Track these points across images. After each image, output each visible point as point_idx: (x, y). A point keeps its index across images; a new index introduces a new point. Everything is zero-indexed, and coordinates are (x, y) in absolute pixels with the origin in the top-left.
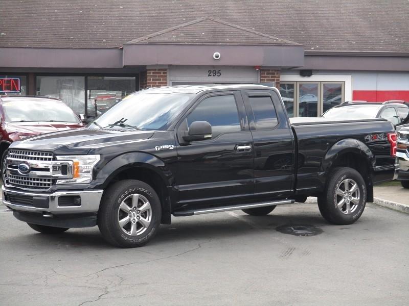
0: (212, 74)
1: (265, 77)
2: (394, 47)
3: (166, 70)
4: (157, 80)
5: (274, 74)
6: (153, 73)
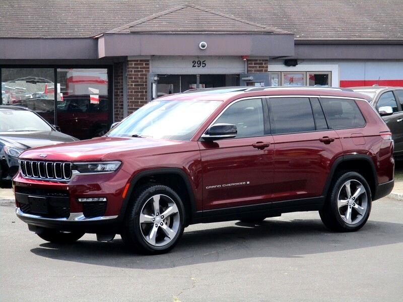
0: (196, 65)
1: (253, 67)
2: (382, 34)
3: (148, 61)
4: (139, 71)
5: (262, 64)
6: (135, 64)
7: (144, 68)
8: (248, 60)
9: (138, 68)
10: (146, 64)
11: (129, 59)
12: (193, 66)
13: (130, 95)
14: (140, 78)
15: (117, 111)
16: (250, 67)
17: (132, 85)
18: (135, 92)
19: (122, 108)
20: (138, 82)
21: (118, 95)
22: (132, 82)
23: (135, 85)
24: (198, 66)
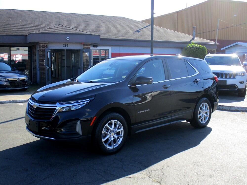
0: (65, 46)
1: (85, 47)
3: (47, 44)
5: (88, 46)
6: (42, 45)
7: (46, 46)
8: (83, 45)
9: (43, 47)
10: (46, 45)
11: (40, 43)
12: (64, 46)
13: (41, 57)
14: (44, 50)
16: (84, 47)
17: (41, 53)
19: (36, 62)
21: (34, 57)
22: (41, 52)
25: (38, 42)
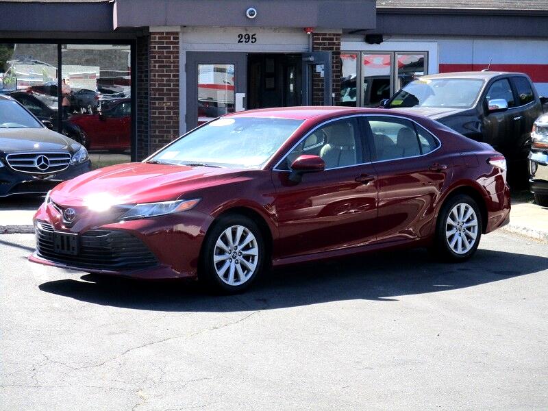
0: (243, 39)
1: (320, 44)
3: (177, 33)
4: (165, 48)
5: (332, 39)
6: (160, 38)
7: (171, 43)
8: (314, 34)
9: (163, 43)
10: (174, 38)
11: (151, 31)
12: (239, 42)
14: (166, 57)
15: (141, 102)
16: (316, 44)
17: (155, 66)
18: (159, 76)
19: (147, 98)
20: (163, 62)
22: (156, 62)
23: (159, 67)
24: (246, 42)
25: (145, 27)
